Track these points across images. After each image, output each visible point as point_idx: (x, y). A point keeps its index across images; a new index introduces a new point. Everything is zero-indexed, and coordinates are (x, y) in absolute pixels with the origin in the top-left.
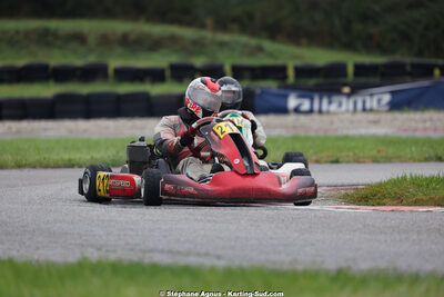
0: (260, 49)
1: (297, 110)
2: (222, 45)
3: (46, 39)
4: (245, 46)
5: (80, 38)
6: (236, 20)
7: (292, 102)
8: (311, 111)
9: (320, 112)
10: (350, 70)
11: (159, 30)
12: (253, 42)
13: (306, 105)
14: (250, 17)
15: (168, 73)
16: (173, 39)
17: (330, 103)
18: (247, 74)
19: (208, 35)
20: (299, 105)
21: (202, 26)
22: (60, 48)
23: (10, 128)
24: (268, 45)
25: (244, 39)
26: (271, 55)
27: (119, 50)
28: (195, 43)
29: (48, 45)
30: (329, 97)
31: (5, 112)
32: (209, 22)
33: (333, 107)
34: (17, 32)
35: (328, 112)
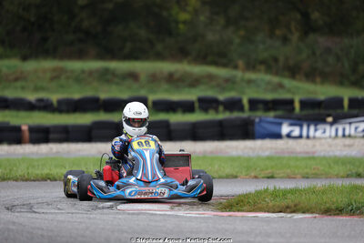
0: (281, 86)
1: (289, 136)
2: (250, 82)
3: (106, 77)
4: (269, 83)
5: (133, 76)
6: (263, 62)
7: (285, 129)
8: (301, 137)
9: (308, 137)
10: (346, 103)
11: (198, 70)
12: (276, 79)
13: (296, 131)
14: (276, 60)
15: (197, 105)
16: (210, 77)
17: (316, 130)
18: (261, 106)
19: (239, 74)
20: (291, 131)
21: (236, 67)
22: (117, 84)
23: (51, 149)
24: (287, 82)
25: (268, 77)
26: (289, 91)
27: (165, 86)
28: (227, 80)
29: (108, 81)
30: (316, 125)
31: (51, 136)
32: (241, 63)
33: (319, 134)
34: (83, 72)
35: (314, 138)
